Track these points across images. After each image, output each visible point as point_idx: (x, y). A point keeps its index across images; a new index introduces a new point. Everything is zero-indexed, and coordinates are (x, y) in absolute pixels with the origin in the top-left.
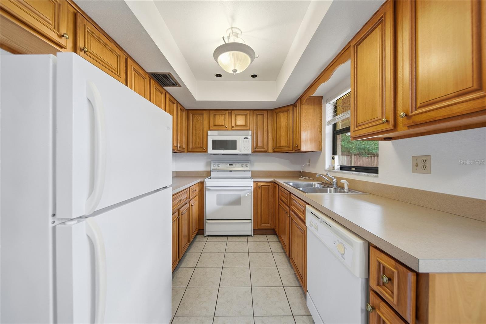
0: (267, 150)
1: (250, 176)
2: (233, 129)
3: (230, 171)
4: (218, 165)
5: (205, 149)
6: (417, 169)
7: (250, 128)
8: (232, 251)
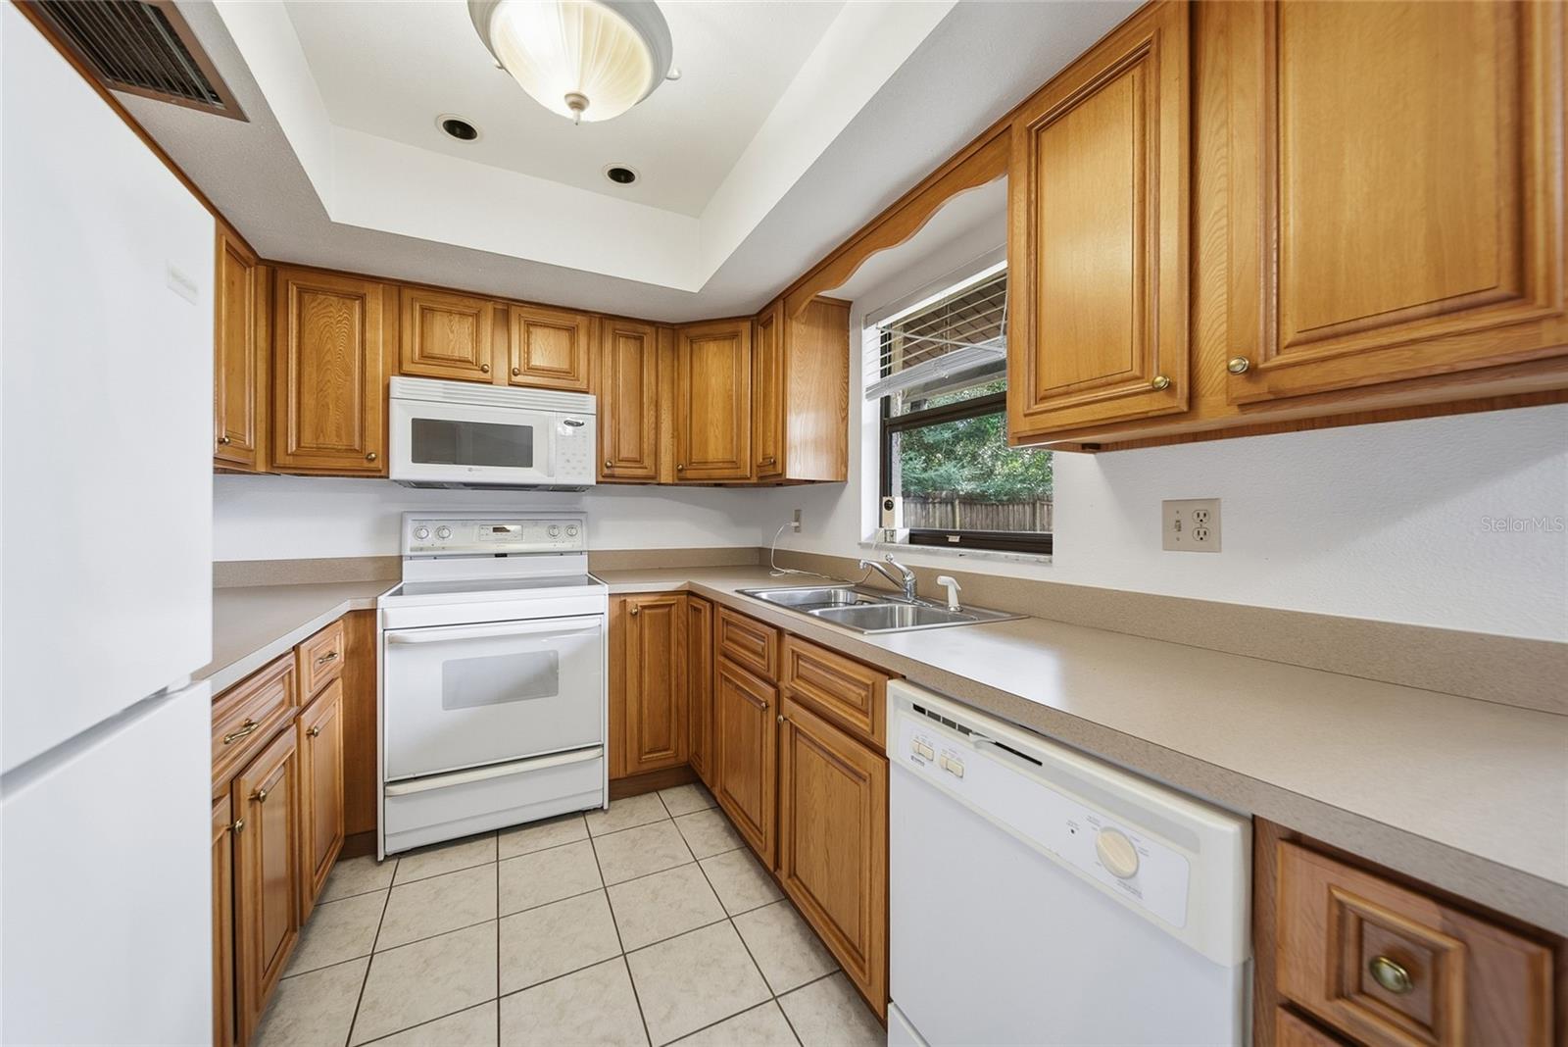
0: (656, 473)
1: (586, 571)
2: (515, 379)
3: (497, 555)
4: (439, 530)
5: (373, 460)
6: (1178, 539)
7: (588, 387)
8: (531, 903)
